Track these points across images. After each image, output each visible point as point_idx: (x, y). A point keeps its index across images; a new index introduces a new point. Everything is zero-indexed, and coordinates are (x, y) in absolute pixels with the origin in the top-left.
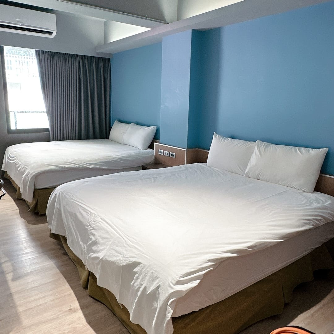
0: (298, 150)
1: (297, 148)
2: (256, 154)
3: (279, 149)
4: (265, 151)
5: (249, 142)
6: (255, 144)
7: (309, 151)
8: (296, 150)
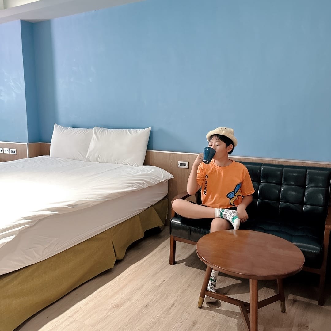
0: (128, 131)
1: (128, 130)
2: (94, 139)
3: (114, 132)
4: (101, 135)
5: (88, 129)
6: (92, 131)
7: (137, 131)
8: (127, 131)
